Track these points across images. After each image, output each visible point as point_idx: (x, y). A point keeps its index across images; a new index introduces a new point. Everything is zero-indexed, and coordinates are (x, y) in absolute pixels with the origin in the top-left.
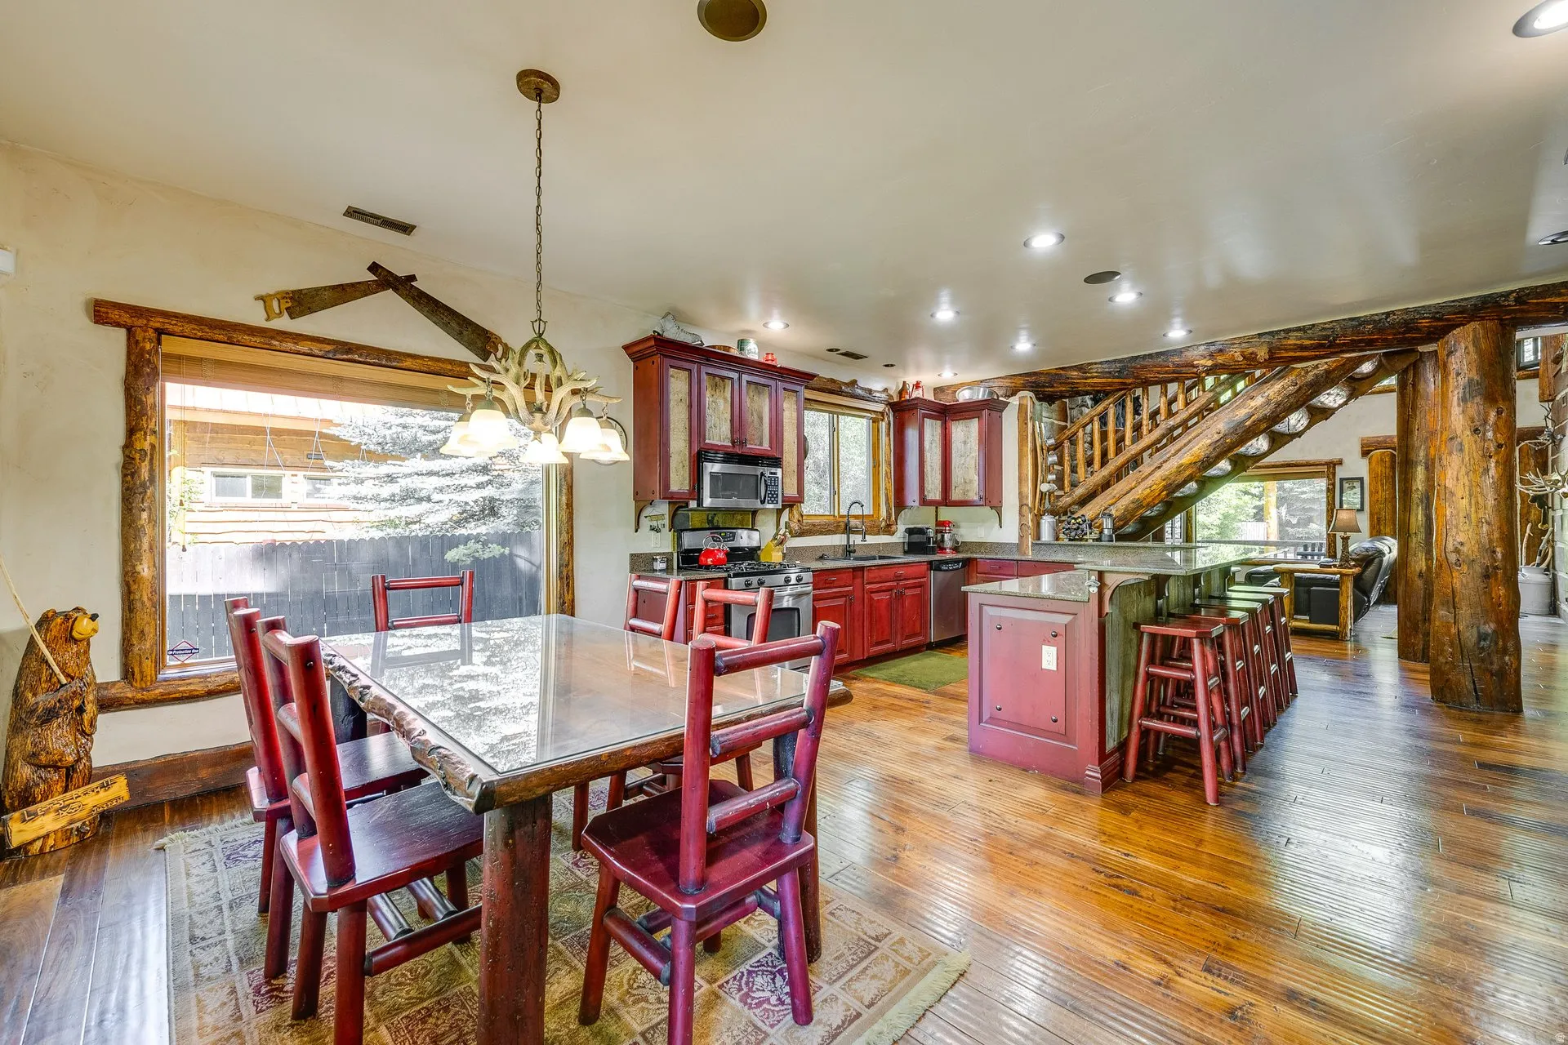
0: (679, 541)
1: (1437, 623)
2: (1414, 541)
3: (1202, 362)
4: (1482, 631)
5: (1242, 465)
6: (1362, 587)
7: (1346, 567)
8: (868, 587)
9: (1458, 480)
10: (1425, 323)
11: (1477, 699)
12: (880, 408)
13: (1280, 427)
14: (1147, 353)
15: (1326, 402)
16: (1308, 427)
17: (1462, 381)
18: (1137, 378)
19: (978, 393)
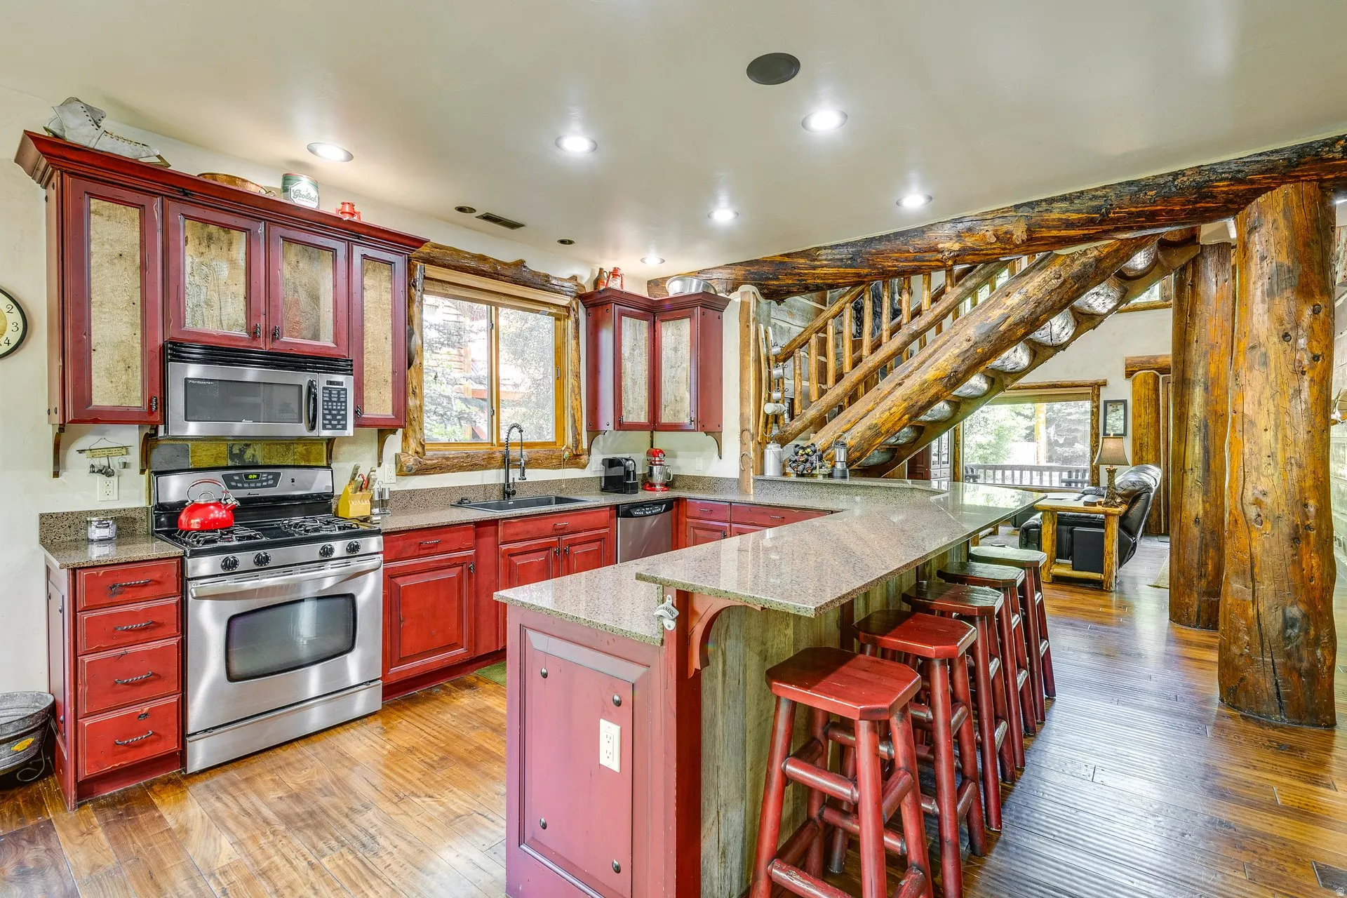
0: (153, 490)
1: (1230, 601)
2: (1190, 480)
3: (947, 245)
4: (1288, 615)
5: (999, 381)
6: (1126, 527)
7: (1112, 506)
8: (504, 547)
9: (1260, 403)
10: (1222, 186)
11: (1281, 708)
12: (564, 301)
13: (1040, 335)
14: (884, 233)
15: (1095, 305)
16: (1073, 338)
17: (1268, 268)
18: (872, 266)
19: (691, 286)
